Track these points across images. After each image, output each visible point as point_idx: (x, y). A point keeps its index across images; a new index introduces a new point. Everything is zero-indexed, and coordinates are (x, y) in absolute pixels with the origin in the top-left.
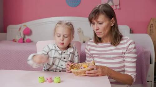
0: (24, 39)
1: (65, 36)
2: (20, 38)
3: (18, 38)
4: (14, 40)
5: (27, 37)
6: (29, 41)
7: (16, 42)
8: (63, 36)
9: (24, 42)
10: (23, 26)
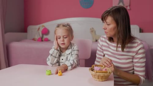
0: (42, 38)
1: (65, 37)
2: (39, 37)
3: (37, 37)
4: (34, 39)
5: (45, 37)
6: (47, 40)
7: (35, 40)
8: (63, 37)
9: (42, 41)
10: (41, 27)
